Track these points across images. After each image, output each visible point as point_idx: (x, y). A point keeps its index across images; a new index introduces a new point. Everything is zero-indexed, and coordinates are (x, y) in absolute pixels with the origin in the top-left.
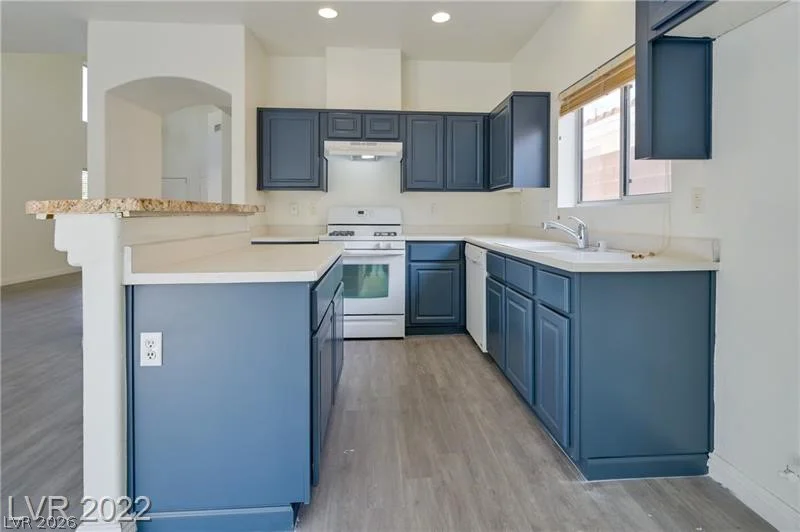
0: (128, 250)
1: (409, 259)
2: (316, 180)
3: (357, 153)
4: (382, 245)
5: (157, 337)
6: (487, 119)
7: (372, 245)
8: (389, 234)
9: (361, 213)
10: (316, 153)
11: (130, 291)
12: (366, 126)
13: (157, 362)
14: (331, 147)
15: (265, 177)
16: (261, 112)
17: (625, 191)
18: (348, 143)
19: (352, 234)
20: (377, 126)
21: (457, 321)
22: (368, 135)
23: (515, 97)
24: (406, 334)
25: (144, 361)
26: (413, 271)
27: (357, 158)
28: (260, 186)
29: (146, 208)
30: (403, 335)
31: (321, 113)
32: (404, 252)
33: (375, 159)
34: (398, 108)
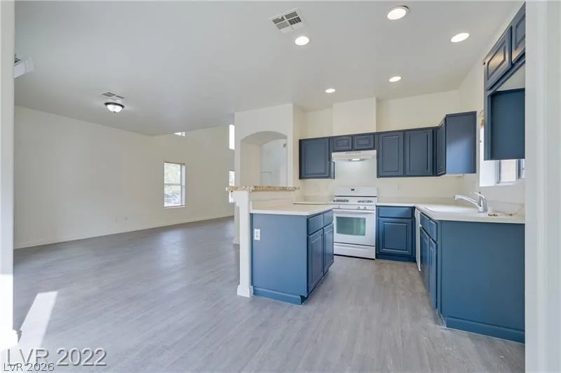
0: (251, 203)
1: (378, 215)
2: (328, 174)
3: (350, 158)
4: (362, 207)
5: (259, 230)
6: (435, 131)
7: (356, 207)
8: (368, 201)
9: (353, 190)
10: (328, 159)
11: (252, 215)
12: (354, 143)
13: (258, 239)
14: (335, 156)
15: (303, 173)
16: (301, 141)
17: (519, 175)
18: (344, 153)
19: (347, 201)
20: (361, 142)
21: (410, 254)
22: (356, 148)
23: (448, 118)
24: (376, 258)
25: (255, 238)
26: (381, 222)
27: (350, 160)
28: (301, 177)
29: (256, 189)
30: (374, 258)
31: (330, 139)
32: (375, 212)
33: (361, 160)
34: (374, 131)
